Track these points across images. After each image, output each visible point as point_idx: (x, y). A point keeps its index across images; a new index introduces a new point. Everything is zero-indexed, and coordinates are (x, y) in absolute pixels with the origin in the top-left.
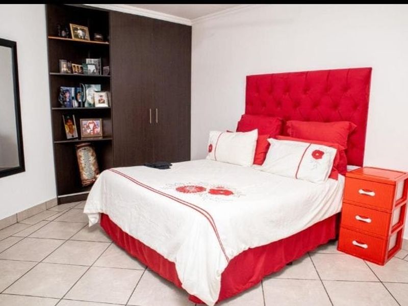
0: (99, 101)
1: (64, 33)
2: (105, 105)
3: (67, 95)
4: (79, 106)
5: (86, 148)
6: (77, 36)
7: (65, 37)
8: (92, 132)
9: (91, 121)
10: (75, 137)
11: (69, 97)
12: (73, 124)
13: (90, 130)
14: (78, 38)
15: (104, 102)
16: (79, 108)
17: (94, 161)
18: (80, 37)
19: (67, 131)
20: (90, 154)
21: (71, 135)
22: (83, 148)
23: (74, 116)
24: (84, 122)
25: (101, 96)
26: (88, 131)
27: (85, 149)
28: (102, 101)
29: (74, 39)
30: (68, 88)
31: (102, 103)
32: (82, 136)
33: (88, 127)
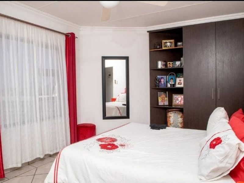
0: (179, 83)
1: (158, 47)
2: (182, 86)
3: (162, 80)
4: (171, 86)
5: (177, 112)
6: (166, 46)
7: (159, 48)
8: (180, 102)
9: (180, 96)
10: (166, 104)
11: (164, 81)
12: (167, 97)
13: (178, 101)
14: (167, 47)
15: (181, 84)
16: (171, 88)
17: (182, 121)
18: (168, 46)
19: (160, 100)
20: (179, 116)
21: (163, 103)
22: (174, 112)
23: (167, 92)
24: (175, 96)
25: (180, 80)
26: (177, 102)
27: (175, 113)
28: (180, 83)
29: (164, 48)
30: (163, 76)
31: (180, 84)
32: (173, 104)
33: (177, 99)
